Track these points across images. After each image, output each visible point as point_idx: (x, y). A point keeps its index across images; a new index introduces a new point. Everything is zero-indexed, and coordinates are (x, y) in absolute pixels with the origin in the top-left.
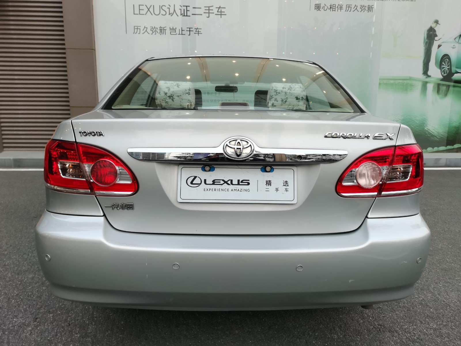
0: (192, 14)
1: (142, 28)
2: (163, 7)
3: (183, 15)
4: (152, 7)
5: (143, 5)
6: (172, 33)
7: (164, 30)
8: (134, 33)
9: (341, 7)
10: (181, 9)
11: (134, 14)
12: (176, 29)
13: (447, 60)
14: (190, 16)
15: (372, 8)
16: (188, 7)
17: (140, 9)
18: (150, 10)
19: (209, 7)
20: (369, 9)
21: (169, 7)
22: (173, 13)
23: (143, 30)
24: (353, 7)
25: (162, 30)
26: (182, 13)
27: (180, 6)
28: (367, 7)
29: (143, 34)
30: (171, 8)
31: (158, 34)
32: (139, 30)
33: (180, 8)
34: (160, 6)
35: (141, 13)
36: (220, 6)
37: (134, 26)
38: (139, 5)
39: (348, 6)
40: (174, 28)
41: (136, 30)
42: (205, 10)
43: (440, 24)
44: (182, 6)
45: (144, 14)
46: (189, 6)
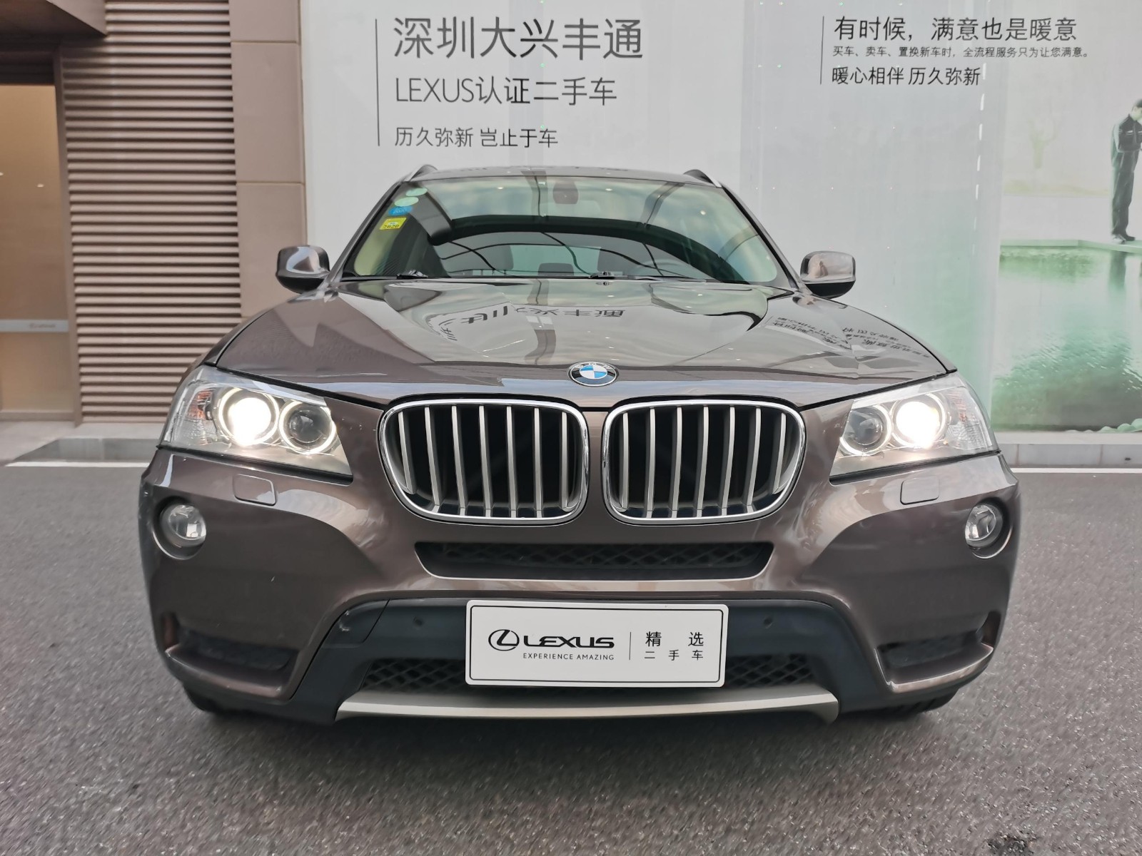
0: (536, 98)
1: (415, 132)
2: (467, 84)
3: (513, 100)
4: (441, 82)
5: (420, 79)
6: (485, 143)
7: (468, 137)
8: (396, 144)
9: (898, 75)
10: (508, 88)
11: (398, 100)
12: (495, 132)
14: (529, 102)
15: (976, 76)
16: (524, 82)
17: (413, 87)
18: (435, 89)
19: (575, 81)
20: (968, 77)
21: (480, 82)
22: (488, 96)
23: (418, 137)
24: (928, 72)
25: (463, 137)
26: (510, 97)
27: (507, 79)
28: (964, 72)
29: (417, 145)
30: (483, 84)
31: (454, 144)
32: (408, 137)
33: (507, 84)
34: (458, 80)
35: (413, 98)
36: (601, 79)
37: (398, 129)
38: (411, 80)
39: (915, 71)
40: (492, 130)
41: (401, 137)
42: (566, 87)
44: (511, 80)
45: (421, 101)
46: (528, 80)
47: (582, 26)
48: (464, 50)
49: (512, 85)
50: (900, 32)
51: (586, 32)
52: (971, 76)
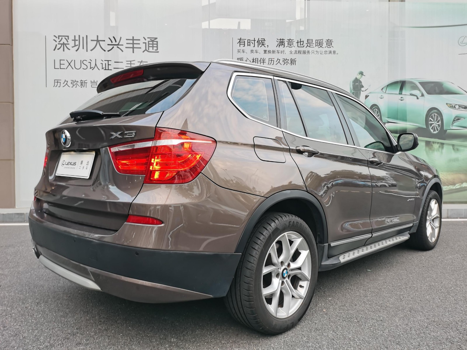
0: (114, 68)
1: (62, 82)
2: (84, 62)
3: (105, 69)
4: (73, 61)
5: (64, 60)
6: (93, 86)
7: (85, 83)
8: (54, 87)
9: (263, 61)
10: (102, 64)
11: (55, 68)
12: (97, 82)
13: (376, 110)
14: (111, 70)
15: (295, 62)
16: (109, 61)
17: (61, 63)
18: (71, 64)
19: (131, 61)
20: (292, 62)
21: (90, 61)
22: (94, 67)
23: (63, 83)
24: (275, 60)
25: (83, 83)
26: (103, 67)
27: (102, 60)
28: (290, 60)
29: (63, 87)
30: (91, 62)
31: (79, 87)
32: (59, 83)
33: (102, 62)
34: (81, 60)
35: (61, 68)
36: (142, 61)
37: (55, 80)
38: (60, 60)
39: (271, 59)
40: (95, 81)
41: (56, 83)
42: (127, 64)
43: (365, 76)
44: (103, 60)
45: (65, 69)
46: (111, 61)
47: (133, 40)
48: (83, 48)
49: (104, 63)
50: (264, 44)
51: (135, 42)
52: (293, 62)
